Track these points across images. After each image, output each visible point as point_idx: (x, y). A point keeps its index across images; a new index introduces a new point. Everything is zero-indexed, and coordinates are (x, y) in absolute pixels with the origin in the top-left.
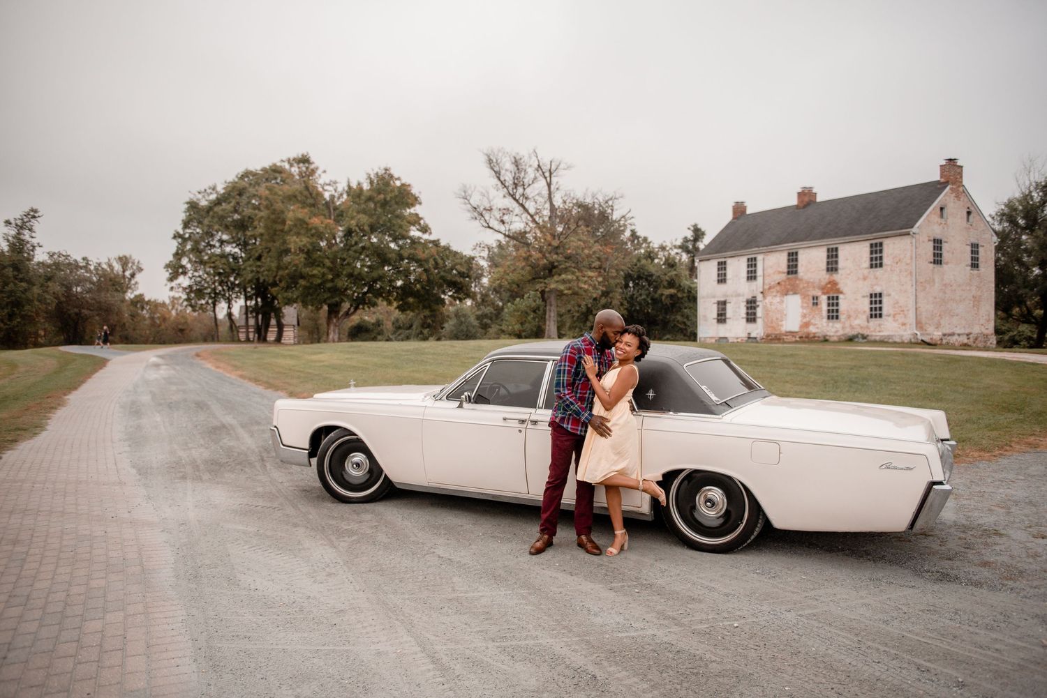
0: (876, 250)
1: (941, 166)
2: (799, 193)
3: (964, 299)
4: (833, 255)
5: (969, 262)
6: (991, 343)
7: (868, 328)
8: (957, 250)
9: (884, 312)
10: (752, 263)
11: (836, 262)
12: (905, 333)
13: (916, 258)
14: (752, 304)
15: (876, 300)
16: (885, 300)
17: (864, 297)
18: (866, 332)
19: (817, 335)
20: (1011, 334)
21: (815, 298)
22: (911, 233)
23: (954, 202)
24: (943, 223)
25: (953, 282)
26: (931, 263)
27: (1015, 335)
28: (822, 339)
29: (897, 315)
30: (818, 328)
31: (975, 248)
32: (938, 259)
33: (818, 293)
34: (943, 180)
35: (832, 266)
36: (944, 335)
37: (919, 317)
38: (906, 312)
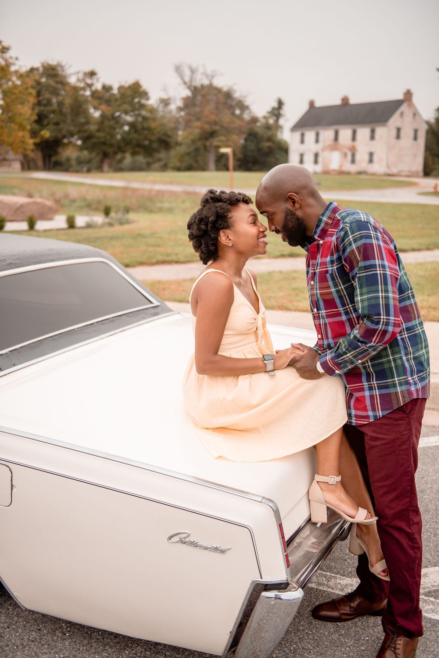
0: (373, 131)
1: (404, 93)
2: (342, 99)
3: (409, 155)
4: (354, 133)
5: (413, 138)
6: (421, 175)
7: (368, 167)
8: (407, 133)
9: (375, 161)
10: (317, 135)
11: (356, 137)
12: (382, 170)
13: (389, 136)
14: (316, 155)
16: (375, 155)
17: (366, 154)
18: (367, 170)
19: (346, 171)
21: (346, 154)
23: (408, 110)
24: (402, 120)
25: (405, 147)
26: (395, 138)
29: (379, 162)
30: (347, 168)
31: (416, 131)
32: (398, 137)
33: (347, 151)
34: (404, 99)
35: (354, 138)
37: (388, 163)
38: (383, 161)
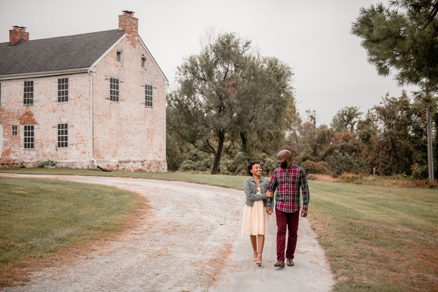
0: (63, 85)
1: (119, 16)
2: (11, 31)
3: (139, 132)
4: (29, 88)
5: (144, 101)
6: (163, 169)
7: (56, 155)
8: (132, 90)
9: (69, 141)
11: (32, 95)
12: (85, 161)
13: (93, 93)
15: (63, 129)
16: (70, 130)
17: (53, 127)
18: (55, 160)
19: (16, 162)
20: (206, 160)
21: (15, 128)
22: (89, 71)
23: (130, 49)
24: (120, 65)
25: (129, 116)
26: (108, 99)
27: (208, 161)
28: (20, 165)
29: (79, 145)
30: (16, 155)
31: (149, 89)
32: (114, 96)
33: (17, 123)
34: (121, 29)
35: (28, 100)
36: (120, 162)
37: (96, 147)
38: (85, 142)
